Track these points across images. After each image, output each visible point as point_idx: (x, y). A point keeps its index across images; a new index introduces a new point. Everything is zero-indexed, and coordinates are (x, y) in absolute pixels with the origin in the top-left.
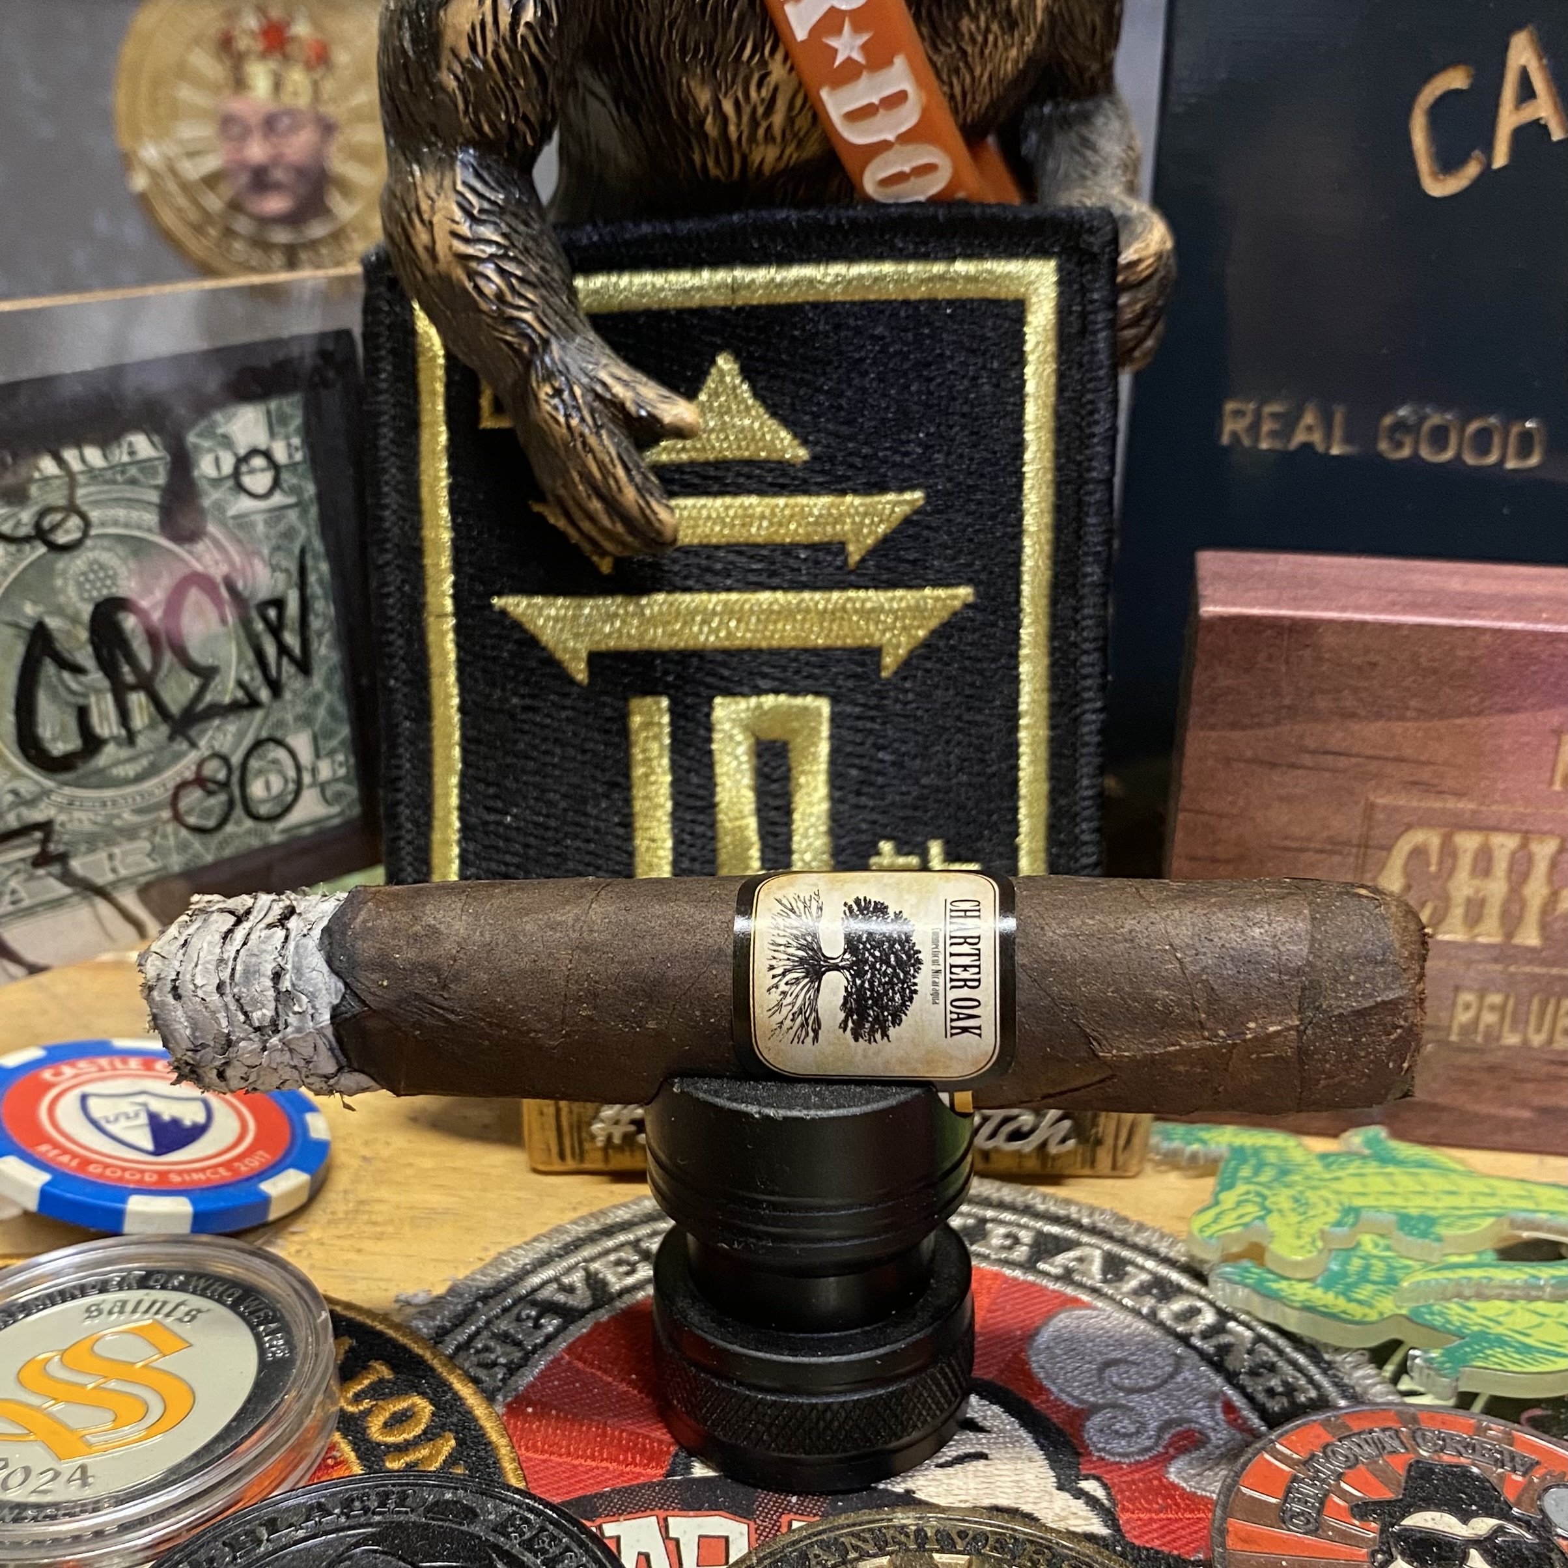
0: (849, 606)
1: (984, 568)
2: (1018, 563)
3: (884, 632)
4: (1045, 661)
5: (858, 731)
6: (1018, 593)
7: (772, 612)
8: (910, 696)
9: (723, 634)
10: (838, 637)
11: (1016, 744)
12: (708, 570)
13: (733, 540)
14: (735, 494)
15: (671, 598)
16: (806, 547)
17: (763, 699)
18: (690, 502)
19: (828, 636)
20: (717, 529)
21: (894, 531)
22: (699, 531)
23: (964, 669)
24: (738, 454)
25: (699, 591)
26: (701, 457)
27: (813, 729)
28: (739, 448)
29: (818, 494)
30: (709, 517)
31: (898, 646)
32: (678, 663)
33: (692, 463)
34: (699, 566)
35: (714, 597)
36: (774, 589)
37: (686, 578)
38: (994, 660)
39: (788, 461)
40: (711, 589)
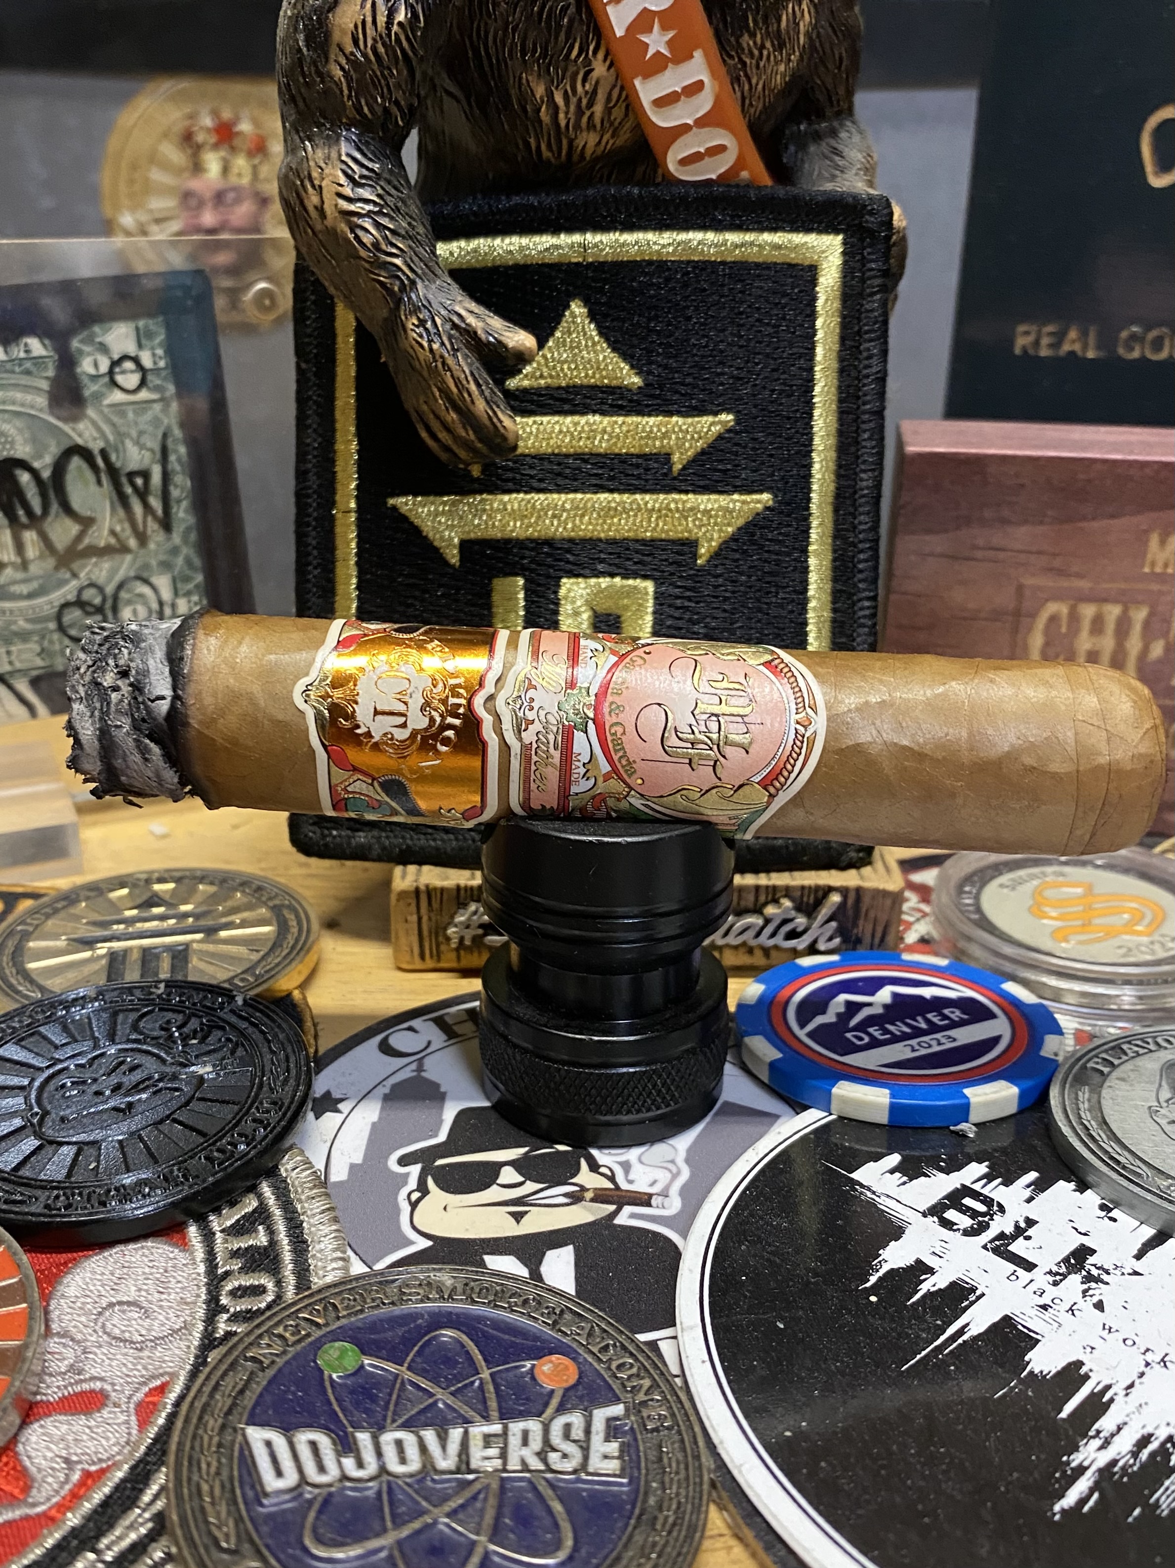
0: (673, 506)
1: (783, 478)
2: (810, 476)
3: (700, 527)
4: (830, 557)
5: (678, 608)
6: (809, 500)
7: (610, 509)
8: (721, 580)
9: (570, 526)
10: (662, 530)
11: (805, 624)
12: (559, 474)
13: (579, 451)
14: (583, 413)
15: (528, 496)
16: (638, 456)
17: (601, 580)
18: (545, 419)
19: (655, 529)
20: (567, 440)
21: (709, 447)
22: (552, 442)
23: (766, 561)
24: (585, 381)
25: (551, 491)
26: (554, 382)
27: (640, 605)
28: (587, 376)
29: (650, 415)
30: (561, 431)
31: (712, 539)
32: (532, 549)
33: (548, 387)
34: (551, 472)
35: (563, 497)
36: (611, 491)
37: (541, 480)
38: (788, 554)
39: (626, 387)
40: (560, 490)
